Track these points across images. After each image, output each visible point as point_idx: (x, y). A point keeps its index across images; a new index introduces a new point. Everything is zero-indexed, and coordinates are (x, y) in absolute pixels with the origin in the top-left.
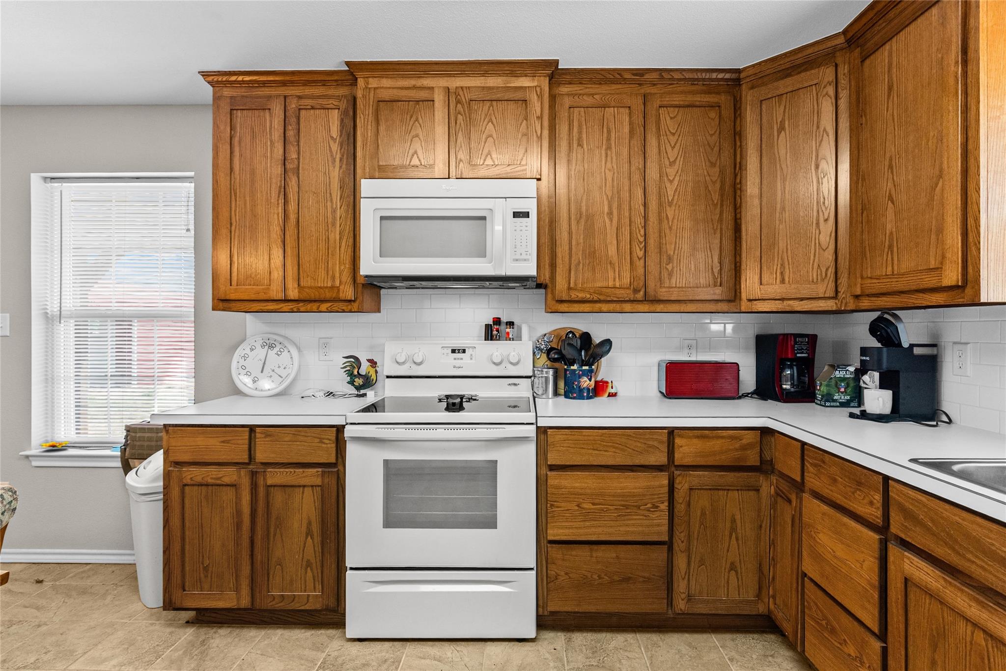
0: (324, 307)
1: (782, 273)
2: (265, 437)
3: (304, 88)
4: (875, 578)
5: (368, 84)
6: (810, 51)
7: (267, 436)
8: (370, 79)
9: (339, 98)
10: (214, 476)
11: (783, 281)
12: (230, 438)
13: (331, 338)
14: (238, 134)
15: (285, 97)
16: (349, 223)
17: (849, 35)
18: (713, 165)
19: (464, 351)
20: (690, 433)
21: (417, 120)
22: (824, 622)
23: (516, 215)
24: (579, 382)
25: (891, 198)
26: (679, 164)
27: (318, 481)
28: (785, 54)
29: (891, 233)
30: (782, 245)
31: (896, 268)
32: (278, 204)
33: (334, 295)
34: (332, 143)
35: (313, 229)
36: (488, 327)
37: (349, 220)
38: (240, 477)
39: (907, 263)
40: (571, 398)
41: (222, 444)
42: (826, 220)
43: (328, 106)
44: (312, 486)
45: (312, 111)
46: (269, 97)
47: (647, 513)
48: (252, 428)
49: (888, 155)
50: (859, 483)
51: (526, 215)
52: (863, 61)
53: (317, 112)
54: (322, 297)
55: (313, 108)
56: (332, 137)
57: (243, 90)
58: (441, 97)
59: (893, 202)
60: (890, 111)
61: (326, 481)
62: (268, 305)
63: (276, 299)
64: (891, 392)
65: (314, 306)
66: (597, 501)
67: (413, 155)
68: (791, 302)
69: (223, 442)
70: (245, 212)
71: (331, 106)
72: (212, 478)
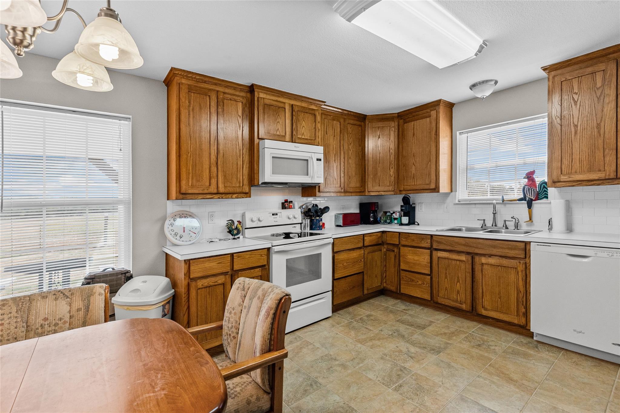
0: (234, 196)
1: (379, 183)
2: (238, 258)
3: (225, 88)
4: (429, 261)
5: (259, 95)
6: (388, 115)
7: (239, 257)
8: (260, 93)
9: (243, 97)
10: (214, 281)
11: (379, 186)
12: (222, 261)
13: (215, 212)
14: (192, 105)
15: (218, 91)
16: (247, 157)
17: (399, 114)
18: (360, 146)
19: (277, 214)
20: (368, 235)
21: (279, 115)
22: (409, 280)
23: (318, 160)
24: (319, 223)
25: (413, 164)
26: (352, 144)
27: (260, 274)
28: (381, 115)
29: (414, 174)
30: (379, 174)
31: (415, 183)
32: (214, 145)
33: (241, 190)
34: (239, 118)
35: (230, 159)
36: (283, 204)
37: (247, 156)
38: (226, 279)
39: (419, 182)
40: (317, 230)
41: (218, 264)
42: (392, 168)
43: (238, 100)
44: (257, 277)
45: (230, 101)
46: (210, 90)
47: (359, 263)
48: (232, 255)
49: (413, 152)
50: (423, 239)
51: (320, 160)
52: (404, 124)
53: (232, 102)
54: (235, 191)
55: (231, 100)
56: (239, 115)
57: (193, 82)
58: (288, 108)
59: (414, 165)
60: (414, 140)
61: (263, 273)
62: (206, 196)
63: (213, 192)
64: (408, 217)
65: (230, 196)
66: (347, 262)
67: (277, 130)
68: (381, 192)
69: (219, 263)
70: (196, 147)
71: (239, 100)
72: (212, 283)
